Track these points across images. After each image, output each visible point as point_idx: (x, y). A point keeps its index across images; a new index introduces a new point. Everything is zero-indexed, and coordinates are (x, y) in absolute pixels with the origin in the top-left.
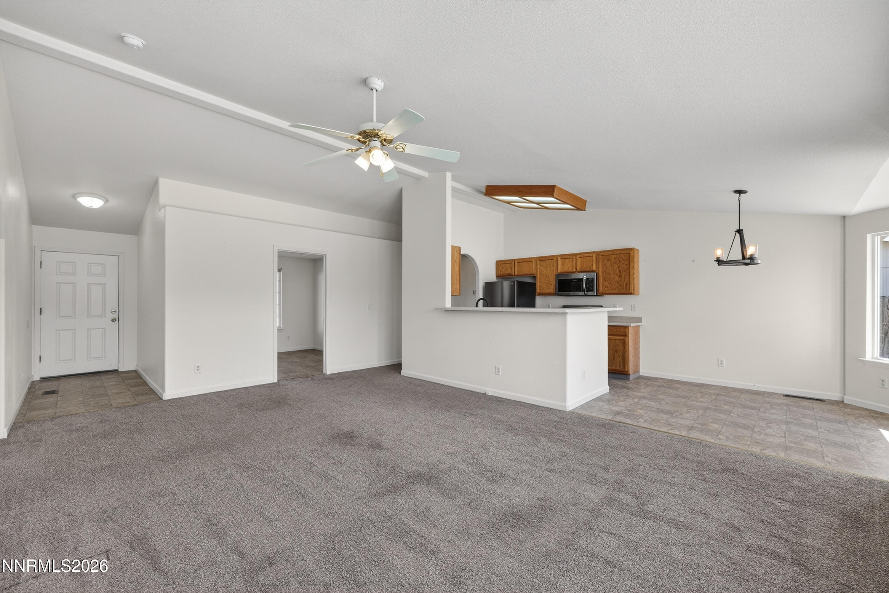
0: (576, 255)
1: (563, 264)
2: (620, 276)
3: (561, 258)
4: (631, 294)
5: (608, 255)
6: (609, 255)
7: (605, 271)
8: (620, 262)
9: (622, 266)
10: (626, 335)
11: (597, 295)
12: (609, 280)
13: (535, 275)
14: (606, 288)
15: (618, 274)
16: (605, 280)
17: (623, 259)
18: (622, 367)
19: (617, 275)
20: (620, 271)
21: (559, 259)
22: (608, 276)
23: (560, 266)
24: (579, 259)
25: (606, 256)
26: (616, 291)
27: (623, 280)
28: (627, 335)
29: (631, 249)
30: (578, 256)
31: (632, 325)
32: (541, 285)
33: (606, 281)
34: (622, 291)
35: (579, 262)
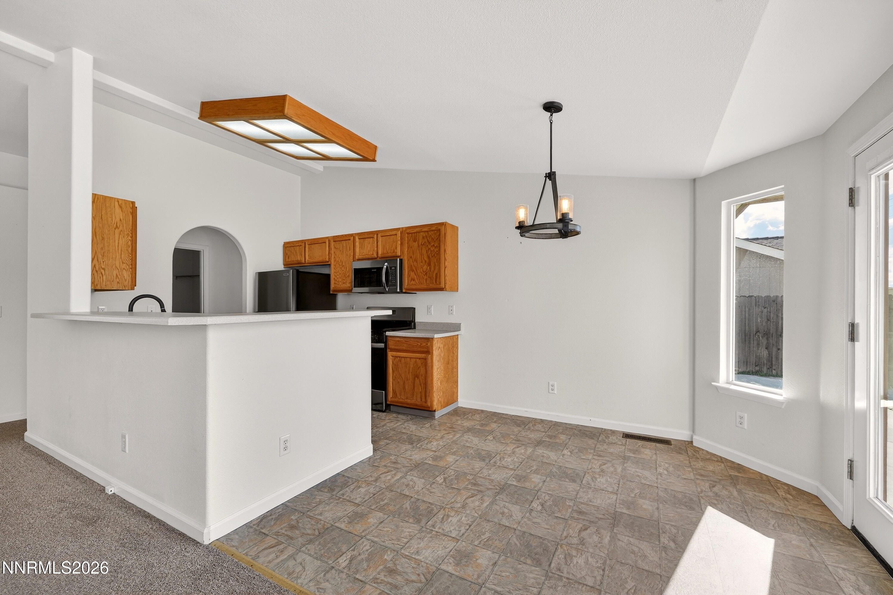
0: (377, 233)
1: (361, 247)
2: (429, 264)
3: (360, 237)
4: (441, 289)
5: (414, 233)
6: (417, 233)
7: (411, 257)
8: (429, 243)
9: (432, 249)
10: (428, 352)
11: (401, 292)
12: (416, 271)
13: (329, 263)
14: (413, 282)
15: (427, 261)
16: (411, 269)
17: (433, 239)
18: (423, 400)
19: (425, 262)
20: (428, 257)
21: (357, 240)
22: (415, 263)
23: (357, 250)
24: (380, 239)
25: (413, 234)
26: (424, 286)
27: (432, 269)
28: (431, 351)
29: (442, 224)
30: (379, 235)
31: (436, 336)
32: (336, 278)
33: (413, 271)
34: (431, 286)
35: (380, 243)
